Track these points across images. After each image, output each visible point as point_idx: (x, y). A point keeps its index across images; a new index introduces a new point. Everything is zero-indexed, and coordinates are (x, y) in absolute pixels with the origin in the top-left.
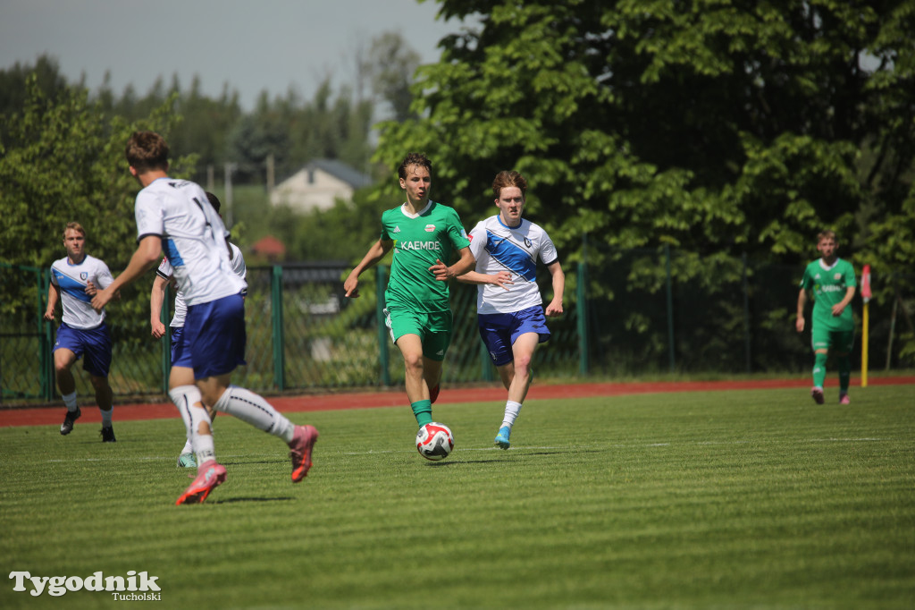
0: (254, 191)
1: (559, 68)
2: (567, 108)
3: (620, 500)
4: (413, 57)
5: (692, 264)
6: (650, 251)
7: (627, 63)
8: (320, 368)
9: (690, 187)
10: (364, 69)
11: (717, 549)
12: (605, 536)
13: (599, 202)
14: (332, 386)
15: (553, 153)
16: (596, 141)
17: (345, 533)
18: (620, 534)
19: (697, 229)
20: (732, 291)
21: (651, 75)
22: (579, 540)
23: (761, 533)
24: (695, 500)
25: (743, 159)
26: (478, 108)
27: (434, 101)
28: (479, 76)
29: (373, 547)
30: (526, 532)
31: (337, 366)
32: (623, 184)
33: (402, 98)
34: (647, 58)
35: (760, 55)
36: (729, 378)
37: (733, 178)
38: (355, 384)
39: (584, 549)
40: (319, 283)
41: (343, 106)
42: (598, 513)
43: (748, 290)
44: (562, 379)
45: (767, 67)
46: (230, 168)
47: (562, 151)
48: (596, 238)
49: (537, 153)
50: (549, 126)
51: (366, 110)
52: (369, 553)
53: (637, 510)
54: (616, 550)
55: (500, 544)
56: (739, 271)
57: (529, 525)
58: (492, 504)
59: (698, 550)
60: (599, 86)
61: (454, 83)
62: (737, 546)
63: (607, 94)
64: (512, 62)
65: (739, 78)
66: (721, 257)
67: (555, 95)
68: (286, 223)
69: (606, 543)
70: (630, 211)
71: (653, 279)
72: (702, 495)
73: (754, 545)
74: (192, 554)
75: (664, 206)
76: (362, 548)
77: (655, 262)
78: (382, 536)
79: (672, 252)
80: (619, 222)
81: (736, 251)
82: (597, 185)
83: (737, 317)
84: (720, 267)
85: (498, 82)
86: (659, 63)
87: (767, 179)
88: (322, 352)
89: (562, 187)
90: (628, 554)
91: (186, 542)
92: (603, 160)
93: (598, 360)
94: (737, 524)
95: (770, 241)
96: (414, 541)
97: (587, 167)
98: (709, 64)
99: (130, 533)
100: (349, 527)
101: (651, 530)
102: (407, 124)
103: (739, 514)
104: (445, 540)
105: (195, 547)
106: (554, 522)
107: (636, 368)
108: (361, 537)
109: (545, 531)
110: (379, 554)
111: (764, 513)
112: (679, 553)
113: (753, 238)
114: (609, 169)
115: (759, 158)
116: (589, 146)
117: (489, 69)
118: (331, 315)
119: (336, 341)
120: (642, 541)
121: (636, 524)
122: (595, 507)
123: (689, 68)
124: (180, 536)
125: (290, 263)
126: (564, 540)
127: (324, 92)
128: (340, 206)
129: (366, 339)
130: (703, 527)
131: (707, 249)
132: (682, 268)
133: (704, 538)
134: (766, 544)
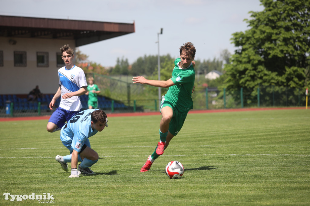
0: (202, 76)
1: (255, 55)
2: (256, 62)
3: (266, 128)
4: (230, 53)
5: (277, 88)
6: (270, 86)
7: (266, 54)
8: (213, 106)
9: (277, 75)
10: (221, 55)
11: (283, 136)
12: (264, 134)
13: (261, 78)
14: (215, 108)
15: (253, 70)
16: (261, 68)
17: (220, 133)
18: (266, 133)
19: (278, 82)
20: (284, 93)
21: (270, 57)
22: (259, 134)
23: (290, 133)
24: (279, 128)
25: (286, 71)
26: (241, 62)
27: (233, 61)
28: (241, 56)
29: (224, 135)
30: (250, 133)
31: (216, 105)
32: (265, 75)
33: (228, 60)
34: (269, 54)
35: (289, 53)
36: (283, 107)
37: (284, 74)
38: (219, 108)
39: (260, 136)
40: (213, 91)
41: (218, 62)
42: (262, 130)
43: (286, 93)
44: (255, 107)
45: (290, 55)
46: (199, 72)
47: (255, 69)
48: (260, 84)
49: (250, 70)
50: (253, 65)
51: (222, 62)
52: (224, 136)
53: (269, 129)
54: (266, 136)
55: (246, 135)
56: (284, 89)
57: (251, 132)
58: (245, 128)
59: (280, 136)
60: (261, 58)
61: (237, 58)
62: (286, 136)
63: (263, 60)
64: (246, 54)
65: (285, 57)
66: (282, 87)
67: (254, 60)
68: (208, 81)
69: (264, 135)
70: (266, 79)
71: (270, 91)
72: (280, 127)
73: (289, 136)
74: (194, 136)
75: (272, 78)
76: (222, 135)
77: (271, 88)
78: (226, 134)
79: (274, 86)
80: (265, 81)
81: (285, 86)
82: (261, 75)
83: (285, 97)
84: (282, 89)
85: (244, 58)
86: (271, 55)
87: (290, 74)
88: (214, 103)
89: (255, 75)
90: (268, 137)
91: (193, 134)
92: (262, 71)
93: (261, 104)
94: (286, 132)
95: (290, 85)
96: (231, 134)
97: (259, 72)
98: (280, 55)
99: (184, 133)
100: (220, 132)
101: (271, 133)
102: (229, 65)
103: (286, 130)
104: (237, 134)
105: (194, 135)
106: (255, 131)
107: (268, 105)
108: (222, 134)
109: (254, 133)
110: (225, 137)
111: (291, 130)
112: (276, 137)
113: (287, 84)
114: (263, 72)
115: (289, 70)
116: (260, 68)
117: (243, 55)
118: (215, 97)
119: (216, 101)
120: (270, 135)
121: (269, 132)
122: (262, 129)
123: (277, 56)
124: (192, 133)
125: (209, 88)
126: (257, 134)
127: (215, 59)
128: (217, 79)
129: (221, 101)
130: (280, 132)
131: (280, 86)
132: (275, 89)
133: (281, 134)
134: (291, 135)
